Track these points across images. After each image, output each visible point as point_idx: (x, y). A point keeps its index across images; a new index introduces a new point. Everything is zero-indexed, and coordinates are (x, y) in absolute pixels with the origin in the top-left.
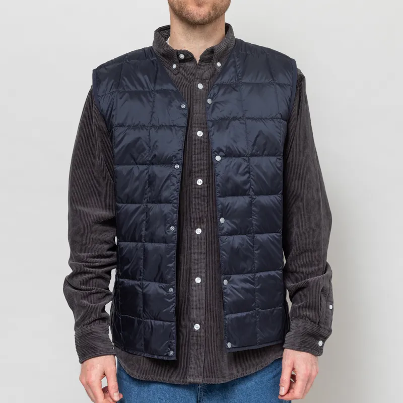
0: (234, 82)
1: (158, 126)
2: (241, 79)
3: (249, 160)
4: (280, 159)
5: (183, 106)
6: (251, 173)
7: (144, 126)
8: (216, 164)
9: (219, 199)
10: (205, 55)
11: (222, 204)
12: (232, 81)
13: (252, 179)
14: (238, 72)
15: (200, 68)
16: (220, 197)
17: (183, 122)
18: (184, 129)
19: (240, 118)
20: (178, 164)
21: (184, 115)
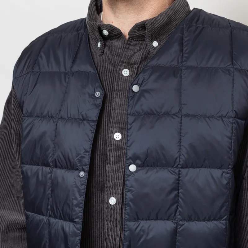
0: (176, 64)
1: (67, 118)
2: (185, 61)
3: (179, 172)
4: (228, 173)
5: (98, 94)
6: (181, 190)
7: (52, 117)
8: (129, 176)
9: (128, 223)
10: (135, 32)
11: (130, 230)
12: (173, 63)
13: (181, 198)
14: (184, 51)
15: (128, 48)
16: (128, 220)
17: (94, 114)
18: (94, 124)
19: (174, 114)
20: (83, 170)
21: (96, 106)
